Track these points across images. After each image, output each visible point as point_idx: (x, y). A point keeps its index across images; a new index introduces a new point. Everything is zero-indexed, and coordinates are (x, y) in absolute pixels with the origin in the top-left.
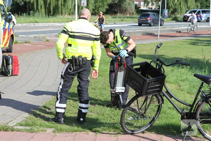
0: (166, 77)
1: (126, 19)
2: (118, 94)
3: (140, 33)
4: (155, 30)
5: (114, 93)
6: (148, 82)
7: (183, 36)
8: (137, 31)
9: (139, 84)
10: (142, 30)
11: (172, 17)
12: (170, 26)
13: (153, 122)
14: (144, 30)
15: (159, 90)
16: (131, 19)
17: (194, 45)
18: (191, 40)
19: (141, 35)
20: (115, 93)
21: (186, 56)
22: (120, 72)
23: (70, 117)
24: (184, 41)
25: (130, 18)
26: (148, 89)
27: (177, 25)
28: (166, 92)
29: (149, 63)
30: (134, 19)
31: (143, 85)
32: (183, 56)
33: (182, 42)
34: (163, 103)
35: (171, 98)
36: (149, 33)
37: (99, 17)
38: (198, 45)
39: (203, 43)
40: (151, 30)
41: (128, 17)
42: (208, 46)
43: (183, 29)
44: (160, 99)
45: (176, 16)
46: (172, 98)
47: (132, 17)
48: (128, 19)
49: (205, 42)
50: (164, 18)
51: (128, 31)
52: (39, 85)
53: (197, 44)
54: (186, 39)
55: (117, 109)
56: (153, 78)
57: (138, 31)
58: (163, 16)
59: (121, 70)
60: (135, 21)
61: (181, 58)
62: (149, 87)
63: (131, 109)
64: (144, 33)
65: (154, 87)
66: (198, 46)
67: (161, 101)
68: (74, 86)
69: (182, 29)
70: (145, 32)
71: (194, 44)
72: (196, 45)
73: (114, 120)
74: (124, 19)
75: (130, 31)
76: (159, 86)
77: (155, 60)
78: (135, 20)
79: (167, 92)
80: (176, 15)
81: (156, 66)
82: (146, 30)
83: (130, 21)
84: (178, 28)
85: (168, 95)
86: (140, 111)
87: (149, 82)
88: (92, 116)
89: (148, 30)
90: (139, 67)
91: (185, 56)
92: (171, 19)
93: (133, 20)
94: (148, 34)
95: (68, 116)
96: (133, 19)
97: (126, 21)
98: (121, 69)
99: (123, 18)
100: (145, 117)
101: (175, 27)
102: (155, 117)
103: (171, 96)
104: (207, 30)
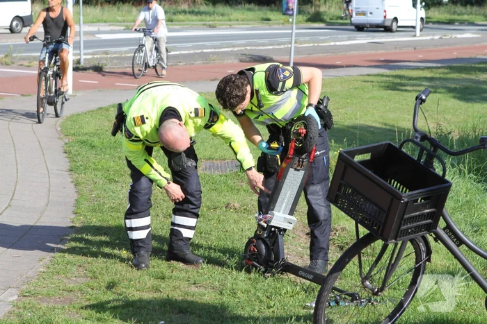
0: (451, 186)
1: (181, 17)
2: (275, 231)
3: (233, 57)
4: (271, 47)
5: (265, 225)
6: (406, 200)
7: (355, 66)
8: (223, 50)
9: (376, 205)
10: (236, 49)
11: (309, 13)
12: (307, 38)
13: (400, 315)
14: (243, 48)
15: (431, 223)
16: (194, 18)
17: (396, 92)
18: (382, 76)
19: (236, 62)
20: (268, 225)
21: (384, 122)
22: (296, 169)
23: (141, 301)
24: (361, 78)
25: (190, 13)
26: (402, 221)
27: (326, 36)
28: (444, 229)
29: (397, 146)
30: (203, 17)
31: (389, 209)
32: (375, 121)
33: (359, 82)
34: (429, 260)
35: (458, 246)
36: (259, 56)
37: (44, 14)
38: (406, 91)
39: (418, 85)
40: (261, 48)
41: (185, 12)
42: (435, 92)
43: (347, 46)
44: (423, 248)
45: (318, 9)
46: (464, 247)
47: (196, 10)
48: (186, 16)
49: (424, 83)
50: (287, 14)
51: (198, 49)
52: (9, 205)
53: (404, 88)
54: (368, 75)
55: (267, 275)
56: (411, 193)
57: (226, 49)
58: (284, 9)
59: (300, 164)
60: (208, 23)
61: (371, 127)
62: (406, 216)
63: (311, 277)
64: (244, 57)
65: (419, 216)
66: (406, 94)
67: (424, 256)
68: (112, 208)
69: (344, 45)
70: (247, 53)
71: (393, 87)
72: (402, 90)
73: (272, 309)
74: (174, 17)
75: (205, 51)
76: (432, 213)
77: (417, 137)
78: (206, 21)
79: (449, 228)
80: (319, 6)
81: (420, 156)
82: (249, 48)
83: (193, 21)
84: (332, 44)
85: (450, 237)
86: (368, 283)
87: (407, 203)
88: (205, 298)
89: (253, 48)
90: (367, 157)
91: (381, 120)
92: (305, 18)
93: (201, 20)
94: (257, 58)
95: (134, 298)
96: (199, 17)
97: (183, 21)
98: (299, 161)
99: (174, 14)
100: (357, 300)
101: (324, 41)
102: (406, 300)
103: (460, 242)
104: (411, 49)
